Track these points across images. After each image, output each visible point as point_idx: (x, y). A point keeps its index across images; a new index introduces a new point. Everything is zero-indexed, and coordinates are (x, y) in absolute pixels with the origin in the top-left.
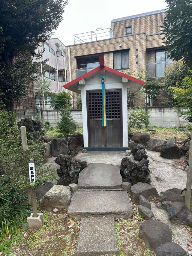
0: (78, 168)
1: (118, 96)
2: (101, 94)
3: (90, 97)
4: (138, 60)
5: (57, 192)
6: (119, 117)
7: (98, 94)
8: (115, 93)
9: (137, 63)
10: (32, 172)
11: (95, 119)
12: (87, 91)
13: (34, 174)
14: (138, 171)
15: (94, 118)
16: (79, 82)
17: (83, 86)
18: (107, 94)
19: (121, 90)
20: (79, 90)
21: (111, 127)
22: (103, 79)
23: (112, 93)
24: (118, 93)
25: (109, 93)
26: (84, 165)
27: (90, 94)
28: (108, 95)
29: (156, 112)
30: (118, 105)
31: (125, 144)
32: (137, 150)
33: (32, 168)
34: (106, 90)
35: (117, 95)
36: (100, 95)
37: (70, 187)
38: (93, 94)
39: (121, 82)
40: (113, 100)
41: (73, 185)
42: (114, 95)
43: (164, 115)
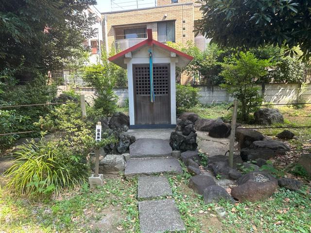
0: (127, 143)
1: (166, 71)
2: (149, 68)
3: (137, 72)
4: (185, 32)
6: (167, 93)
7: (145, 68)
8: (163, 68)
9: (184, 36)
10: (98, 134)
11: (142, 95)
12: (134, 65)
13: (100, 136)
14: (187, 144)
15: (140, 93)
16: (126, 55)
17: (129, 59)
18: (154, 68)
19: (169, 64)
20: (125, 63)
21: (159, 103)
22: (151, 53)
23: (160, 68)
24: (166, 68)
25: (157, 68)
26: (132, 140)
27: (136, 68)
28: (156, 70)
29: (204, 91)
30: (166, 81)
31: (174, 120)
32: (185, 125)
33: (99, 130)
34: (154, 65)
35: (165, 69)
36: (147, 70)
37: (123, 155)
38: (139, 68)
39: (170, 56)
40: (160, 75)
41: (126, 155)
42: (162, 69)
43: (212, 94)
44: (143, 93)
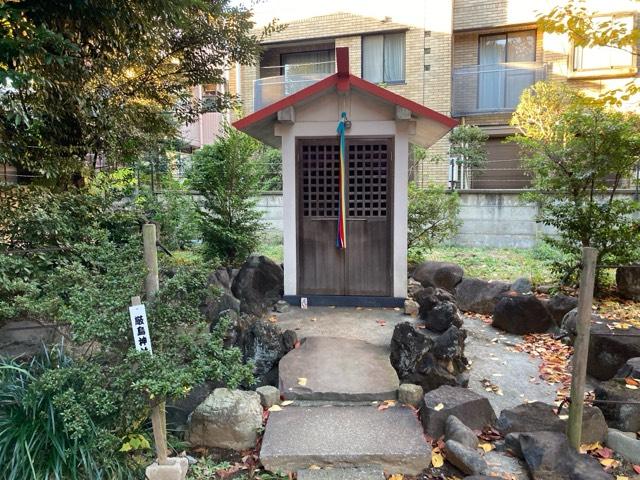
1: (384, 156)
2: (337, 148)
3: (306, 157)
4: (429, 59)
5: (227, 405)
6: (383, 213)
7: (329, 148)
8: (376, 148)
9: (427, 68)
11: (319, 218)
12: (299, 141)
14: (438, 358)
15: (314, 213)
16: (279, 114)
17: (289, 124)
18: (352, 148)
19: (391, 139)
20: (276, 134)
21: (363, 240)
23: (368, 148)
24: (384, 147)
25: (360, 148)
26: (287, 342)
27: (305, 149)
28: (356, 152)
29: (478, 206)
30: (384, 181)
31: (401, 285)
32: (435, 304)
35: (380, 152)
36: (333, 153)
37: (258, 393)
38: (313, 149)
39: (394, 118)
40: (368, 165)
41: (269, 391)
42: (372, 152)
43: (500, 214)
44: (322, 213)
